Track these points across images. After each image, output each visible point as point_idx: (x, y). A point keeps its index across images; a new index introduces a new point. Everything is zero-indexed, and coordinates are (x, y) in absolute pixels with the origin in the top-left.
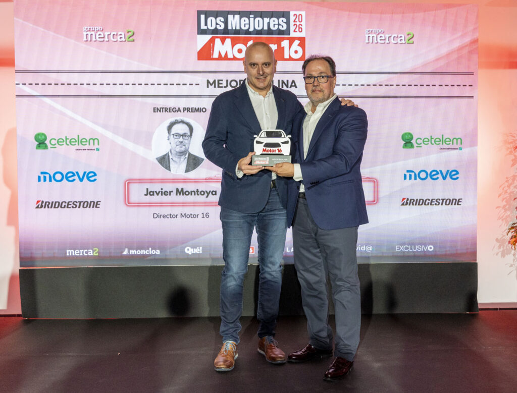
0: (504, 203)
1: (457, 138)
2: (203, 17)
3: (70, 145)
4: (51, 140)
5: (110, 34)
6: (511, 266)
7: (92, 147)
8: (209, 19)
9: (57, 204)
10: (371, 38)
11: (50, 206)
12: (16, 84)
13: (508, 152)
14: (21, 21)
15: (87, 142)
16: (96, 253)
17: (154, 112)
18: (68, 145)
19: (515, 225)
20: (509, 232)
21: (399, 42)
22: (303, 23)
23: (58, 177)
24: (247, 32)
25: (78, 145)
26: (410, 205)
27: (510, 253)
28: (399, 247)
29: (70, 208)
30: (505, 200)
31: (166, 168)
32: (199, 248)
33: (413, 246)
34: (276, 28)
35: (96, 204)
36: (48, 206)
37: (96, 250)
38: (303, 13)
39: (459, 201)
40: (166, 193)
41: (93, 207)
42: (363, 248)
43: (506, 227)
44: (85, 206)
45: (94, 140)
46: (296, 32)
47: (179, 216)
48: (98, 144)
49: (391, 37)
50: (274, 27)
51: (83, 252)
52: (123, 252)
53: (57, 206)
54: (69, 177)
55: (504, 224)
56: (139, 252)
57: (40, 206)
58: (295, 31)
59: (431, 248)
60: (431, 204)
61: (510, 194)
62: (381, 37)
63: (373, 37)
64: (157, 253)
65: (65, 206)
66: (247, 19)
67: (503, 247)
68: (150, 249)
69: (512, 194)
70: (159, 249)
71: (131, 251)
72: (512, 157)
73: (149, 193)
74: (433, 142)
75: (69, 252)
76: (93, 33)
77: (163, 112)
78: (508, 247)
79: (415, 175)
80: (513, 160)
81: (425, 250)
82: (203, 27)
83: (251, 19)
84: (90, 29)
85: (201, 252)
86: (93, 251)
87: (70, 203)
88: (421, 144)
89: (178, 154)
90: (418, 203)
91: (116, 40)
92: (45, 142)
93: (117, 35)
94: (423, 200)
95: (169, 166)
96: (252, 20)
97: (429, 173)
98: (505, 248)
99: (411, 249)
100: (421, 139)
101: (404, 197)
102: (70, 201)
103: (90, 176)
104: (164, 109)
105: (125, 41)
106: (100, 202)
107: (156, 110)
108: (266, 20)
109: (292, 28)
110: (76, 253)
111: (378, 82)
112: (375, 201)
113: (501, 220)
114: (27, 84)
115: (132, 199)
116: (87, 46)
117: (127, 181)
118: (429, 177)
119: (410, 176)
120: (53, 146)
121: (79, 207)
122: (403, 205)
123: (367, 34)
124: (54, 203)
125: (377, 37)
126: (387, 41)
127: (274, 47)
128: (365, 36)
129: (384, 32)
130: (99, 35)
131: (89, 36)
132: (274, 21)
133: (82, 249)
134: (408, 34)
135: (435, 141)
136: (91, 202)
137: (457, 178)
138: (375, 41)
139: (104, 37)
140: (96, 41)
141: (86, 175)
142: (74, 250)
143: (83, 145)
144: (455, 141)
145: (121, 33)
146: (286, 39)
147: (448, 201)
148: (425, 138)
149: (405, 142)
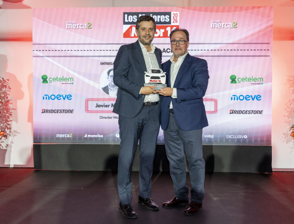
0: (288, 114)
2: (126, 15)
3: (59, 81)
5: (79, 25)
6: (292, 148)
7: (69, 82)
8: (129, 17)
11: (49, 112)
12: (33, 50)
13: (290, 86)
14: (36, 19)
15: (67, 79)
18: (58, 81)
20: (291, 129)
21: (229, 27)
22: (178, 18)
23: (53, 97)
25: (63, 81)
26: (234, 113)
27: (291, 142)
28: (228, 136)
29: (58, 113)
30: (288, 112)
31: (107, 93)
33: (236, 136)
34: (164, 20)
35: (71, 111)
36: (48, 112)
38: (178, 13)
39: (261, 112)
40: (106, 106)
41: (70, 113)
42: (209, 136)
43: (289, 127)
44: (66, 112)
47: (113, 118)
48: (73, 81)
49: (224, 24)
50: (163, 20)
51: (64, 136)
52: (84, 136)
54: (58, 97)
55: (287, 125)
56: (92, 136)
57: (43, 112)
58: (173, 22)
59: (245, 137)
60: (246, 113)
62: (219, 25)
63: (215, 25)
64: (101, 137)
65: (56, 112)
67: (287, 138)
68: (98, 134)
69: (292, 109)
71: (88, 135)
72: (292, 88)
73: (98, 106)
74: (247, 80)
75: (58, 135)
76: (71, 25)
78: (290, 138)
79: (237, 97)
80: (293, 90)
82: (126, 21)
83: (151, 16)
84: (69, 22)
86: (70, 135)
87: (58, 111)
88: (240, 81)
89: (113, 86)
90: (239, 112)
91: (82, 28)
92: (47, 80)
93: (83, 25)
94: (241, 111)
95: (108, 92)
97: (245, 97)
98: (288, 138)
99: (235, 137)
100: (240, 79)
101: (232, 109)
102: (59, 109)
103: (69, 97)
104: (106, 63)
105: (87, 28)
106: (73, 110)
107: (102, 64)
108: (159, 17)
109: (172, 21)
110: (61, 136)
111: (217, 49)
112: (215, 111)
113: (286, 123)
114: (38, 50)
115: (90, 109)
116: (68, 31)
117: (87, 99)
118: (245, 99)
119: (235, 98)
120: (51, 82)
121: (63, 113)
122: (230, 113)
123: (212, 23)
124: (51, 111)
125: (217, 25)
126: (223, 27)
127: (162, 31)
128: (211, 25)
129: (221, 22)
130: (74, 25)
131: (69, 26)
132: (163, 17)
133: (64, 134)
134: (234, 23)
135: (248, 80)
136: (69, 110)
137: (260, 100)
138: (216, 27)
139: (76, 27)
140: (72, 28)
141: (67, 96)
142: (60, 134)
143: (65, 81)
144: (259, 79)
145: (85, 24)
146: (169, 26)
147: (255, 111)
148: (243, 78)
149: (232, 80)
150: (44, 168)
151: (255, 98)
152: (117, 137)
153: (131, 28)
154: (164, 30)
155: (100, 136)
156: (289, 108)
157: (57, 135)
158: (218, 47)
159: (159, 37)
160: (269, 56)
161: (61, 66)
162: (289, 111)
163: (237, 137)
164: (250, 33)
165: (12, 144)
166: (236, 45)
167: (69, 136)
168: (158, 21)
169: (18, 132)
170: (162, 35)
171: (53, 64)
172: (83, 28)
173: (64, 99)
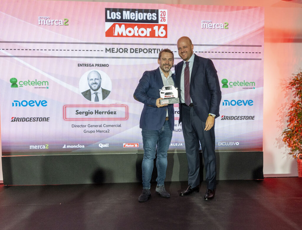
0: (280, 118)
2: (108, 12)
3: (31, 85)
4: (20, 82)
5: (54, 21)
6: (284, 153)
7: (44, 86)
8: (112, 13)
9: (24, 119)
10: (204, 25)
11: (20, 120)
13: (283, 90)
14: (4, 14)
15: (41, 83)
16: (47, 147)
17: (78, 66)
18: (30, 85)
19: (286, 131)
20: (283, 134)
21: (220, 28)
22: (166, 16)
23: (24, 103)
24: (134, 21)
25: (36, 85)
26: (226, 119)
27: (283, 146)
28: (220, 143)
29: (32, 121)
30: (281, 117)
32: (107, 144)
34: (150, 19)
35: (47, 119)
36: (18, 120)
37: (47, 146)
38: (166, 11)
39: (253, 118)
41: (45, 121)
43: (281, 132)
44: (40, 120)
45: (45, 82)
48: (48, 85)
49: (215, 25)
51: (39, 147)
53: (24, 120)
54: (31, 103)
55: (280, 130)
56: (72, 147)
57: (13, 121)
58: (161, 21)
59: (237, 144)
60: (238, 119)
61: (283, 113)
62: (210, 25)
63: (206, 25)
64: (83, 147)
65: (28, 120)
66: (134, 14)
67: (280, 143)
68: (79, 145)
69: (285, 113)
70: (84, 145)
71: (67, 146)
72: (285, 92)
74: (239, 84)
75: (31, 147)
76: (44, 20)
77: (83, 66)
78: (282, 143)
80: (285, 94)
81: (234, 145)
82: (109, 18)
83: (136, 13)
84: (42, 18)
85: (108, 146)
86: (46, 146)
87: (31, 119)
90: (230, 118)
91: (57, 24)
92: (16, 83)
93: (58, 21)
94: (233, 117)
96: (137, 14)
98: (281, 143)
99: (227, 144)
100: (232, 83)
101: (223, 115)
102: (32, 117)
103: (43, 103)
105: (63, 25)
106: (49, 118)
109: (160, 19)
110: (35, 147)
111: (207, 51)
113: (278, 128)
114: (5, 49)
115: (68, 116)
116: (40, 28)
117: (64, 106)
118: (236, 104)
119: (226, 103)
120: (21, 86)
121: (37, 121)
122: (222, 119)
123: (202, 23)
124: (22, 119)
125: (208, 25)
126: (213, 27)
127: (149, 30)
129: (212, 22)
130: (48, 21)
131: (42, 22)
132: (149, 15)
133: (39, 145)
134: (225, 24)
136: (44, 118)
137: (252, 105)
138: (207, 27)
139: (50, 23)
140: (46, 25)
141: (41, 103)
142: (34, 146)
143: (39, 85)
144: (251, 83)
145: (60, 20)
146: (156, 25)
147: (247, 117)
148: (234, 82)
149: (223, 84)
150: (15, 184)
151: (247, 103)
152: (101, 147)
153: (114, 26)
154: (151, 29)
155: (80, 147)
156: (281, 112)
158: (208, 48)
159: (146, 36)
160: (261, 59)
161: (34, 68)
162: (281, 115)
163: (229, 144)
164: (241, 35)
166: (227, 47)
167: (44, 147)
168: (145, 19)
170: (148, 35)
171: (24, 66)
172: (58, 25)
173: (38, 105)
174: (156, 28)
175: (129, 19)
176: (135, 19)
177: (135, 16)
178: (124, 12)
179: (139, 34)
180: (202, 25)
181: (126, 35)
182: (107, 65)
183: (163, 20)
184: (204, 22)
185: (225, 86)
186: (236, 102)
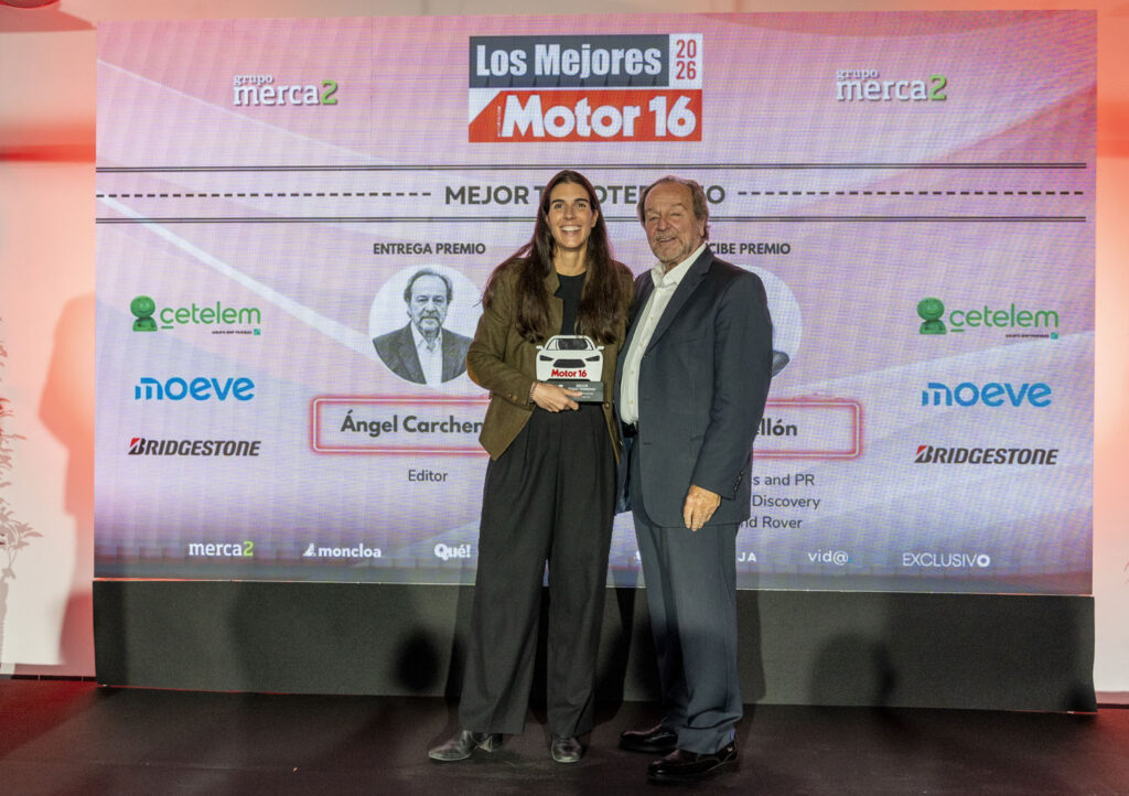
1: (1046, 311)
2: (481, 50)
3: (201, 323)
4: (163, 311)
5: (288, 90)
7: (245, 326)
8: (495, 55)
9: (173, 445)
10: (849, 89)
11: (158, 449)
12: (98, 196)
14: (117, 68)
15: (235, 315)
16: (249, 552)
17: (375, 253)
18: (196, 322)
21: (913, 97)
22: (699, 59)
23: (176, 389)
24: (576, 80)
25: (218, 322)
26: (935, 461)
28: (911, 556)
29: (198, 454)
32: (465, 547)
33: (942, 556)
34: (639, 68)
35: (251, 448)
36: (154, 449)
37: (248, 545)
38: (699, 38)
39: (1050, 456)
41: (245, 454)
42: (827, 558)
44: (229, 451)
45: (250, 312)
46: (683, 78)
48: (259, 322)
49: (894, 85)
50: (634, 68)
51: (222, 550)
52: (304, 552)
53: (171, 450)
54: (197, 389)
56: (337, 552)
57: (137, 451)
58: (679, 77)
59: (984, 561)
60: (985, 462)
62: (871, 86)
63: (854, 86)
64: (375, 555)
65: (188, 450)
66: (575, 53)
68: (361, 546)
71: (320, 550)
74: (990, 321)
75: (194, 548)
76: (254, 89)
79: (949, 393)
81: (971, 565)
82: (482, 71)
83: (583, 52)
84: (247, 79)
85: (468, 556)
86: (244, 548)
87: (199, 445)
88: (962, 324)
90: (954, 457)
91: (299, 102)
92: (152, 316)
93: (302, 91)
94: (966, 451)
96: (586, 54)
99: (938, 562)
100: (962, 313)
101: (925, 444)
102: (199, 439)
103: (241, 388)
104: (396, 247)
105: (318, 104)
106: (259, 442)
107: (380, 249)
108: (617, 54)
109: (674, 69)
110: (207, 550)
111: (860, 188)
112: (855, 452)
114: (119, 196)
115: (324, 438)
116: (239, 116)
117: (314, 400)
118: (980, 399)
119: (937, 396)
120: (168, 325)
121: (217, 453)
122: (919, 460)
123: (840, 79)
124: (166, 445)
125: (862, 87)
126: (885, 96)
128: (835, 86)
129: (878, 76)
130: (266, 91)
131: (246, 96)
132: (634, 55)
133: (219, 543)
134: (934, 80)
135: (995, 318)
136: (241, 443)
137: (1047, 403)
138: (859, 96)
139: (275, 97)
140: (258, 105)
141: (232, 386)
142: (205, 545)
143: (227, 322)
144: (1041, 317)
145: (310, 87)
146: (661, 93)
147: (1025, 454)
148: (971, 312)
149: (924, 321)
150: (136, 682)
151: (1026, 396)
152: (441, 559)
153: (500, 101)
154: (638, 109)
157: (191, 546)
158: (863, 178)
159: (619, 137)
160: (1081, 219)
164: (1001, 121)
165: (8, 580)
166: (942, 173)
167: (240, 550)
169: (35, 530)
170: (629, 131)
171: (174, 250)
172: (301, 104)
173: (222, 396)
174: (658, 104)
175: (556, 72)
176: (580, 72)
177: (580, 63)
178: (540, 49)
179: (593, 132)
180: (840, 90)
181: (546, 132)
182: (480, 249)
183: (684, 74)
184: (847, 76)
185: (931, 326)
186: (980, 391)
